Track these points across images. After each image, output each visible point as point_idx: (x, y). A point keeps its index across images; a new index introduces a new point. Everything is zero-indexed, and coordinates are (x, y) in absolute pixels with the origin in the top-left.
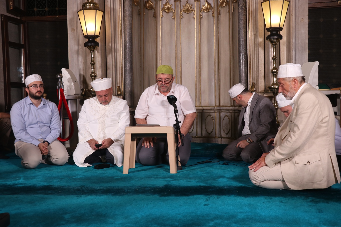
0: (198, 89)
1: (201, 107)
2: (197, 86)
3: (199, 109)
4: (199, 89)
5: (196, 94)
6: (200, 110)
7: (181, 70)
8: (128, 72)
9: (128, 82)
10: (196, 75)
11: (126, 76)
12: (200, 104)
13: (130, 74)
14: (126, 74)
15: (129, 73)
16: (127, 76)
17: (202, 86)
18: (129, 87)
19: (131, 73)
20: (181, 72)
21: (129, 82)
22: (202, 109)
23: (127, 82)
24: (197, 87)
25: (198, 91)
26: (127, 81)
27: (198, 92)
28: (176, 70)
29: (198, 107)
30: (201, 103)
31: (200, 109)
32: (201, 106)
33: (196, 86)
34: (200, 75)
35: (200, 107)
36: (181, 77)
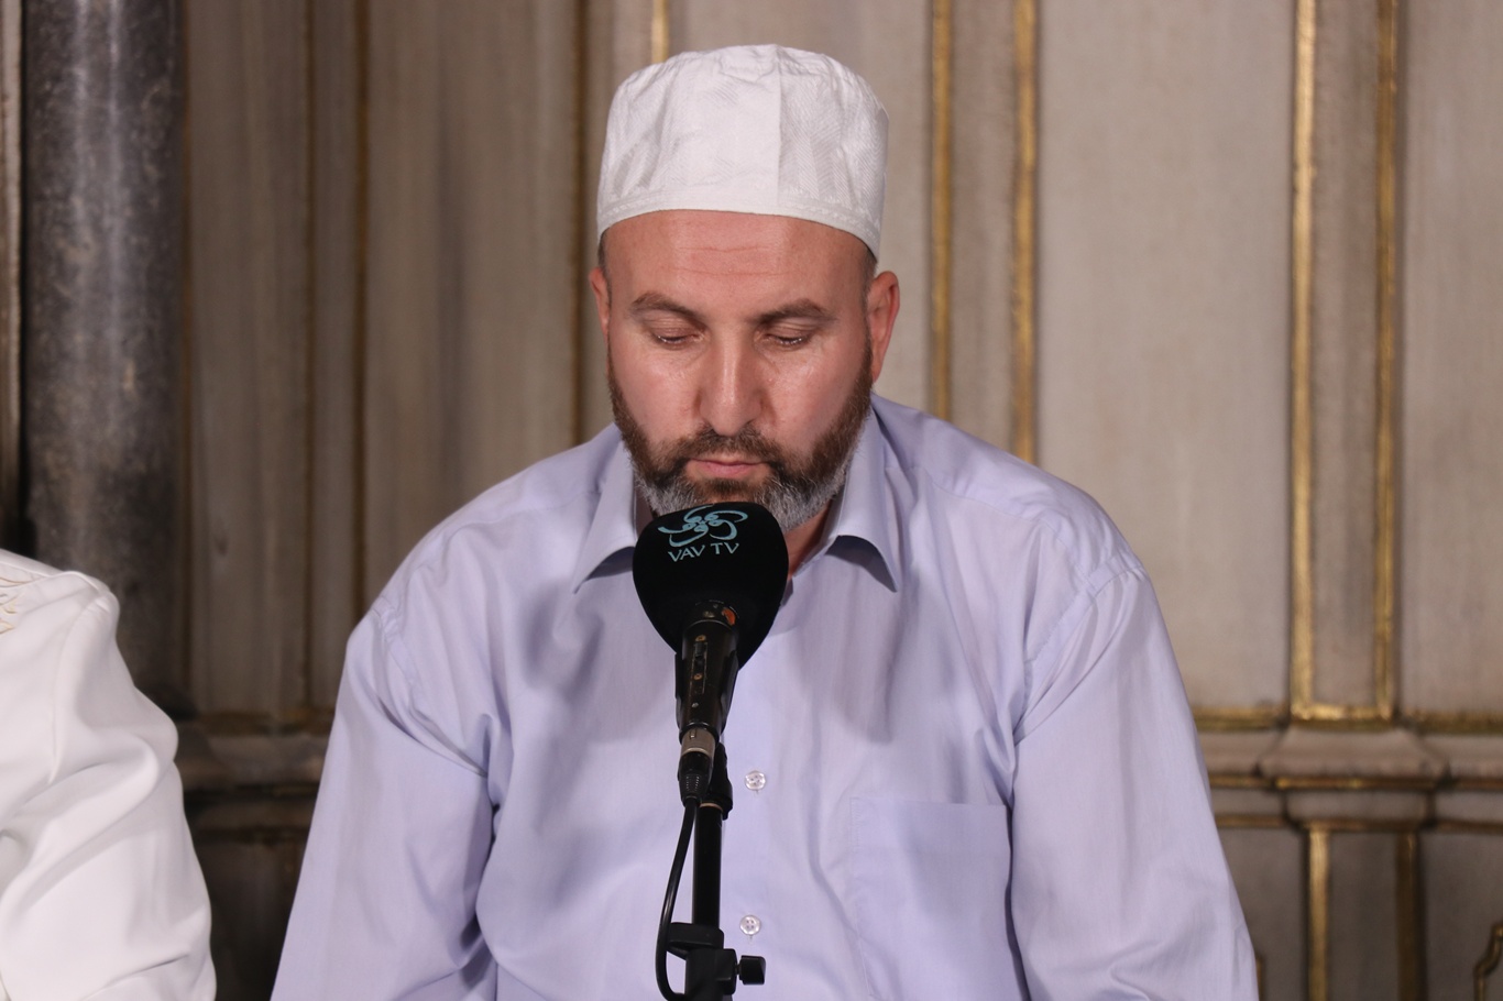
0: (1333, 404)
1: (1398, 738)
2: (1331, 335)
3: (1364, 765)
4: (1363, 407)
5: (1302, 492)
6: (1380, 783)
7: (1025, 40)
8: (101, 71)
9: (103, 255)
10: (1315, 141)
11: (58, 142)
12: (1374, 684)
13: (132, 94)
14: (68, 97)
15: (116, 86)
16: (81, 145)
17: (1411, 337)
18: (114, 334)
19: (161, 87)
20: (1027, 76)
21: (117, 252)
22: (1411, 766)
23: (82, 255)
24: (1332, 357)
25: (1332, 430)
26: (85, 234)
27: (1334, 465)
28: (942, 39)
29: (1347, 725)
30: (1389, 656)
31: (1387, 766)
32: (1398, 719)
33: (1313, 351)
34: (1379, 129)
35: (1375, 725)
36: (1026, 181)
